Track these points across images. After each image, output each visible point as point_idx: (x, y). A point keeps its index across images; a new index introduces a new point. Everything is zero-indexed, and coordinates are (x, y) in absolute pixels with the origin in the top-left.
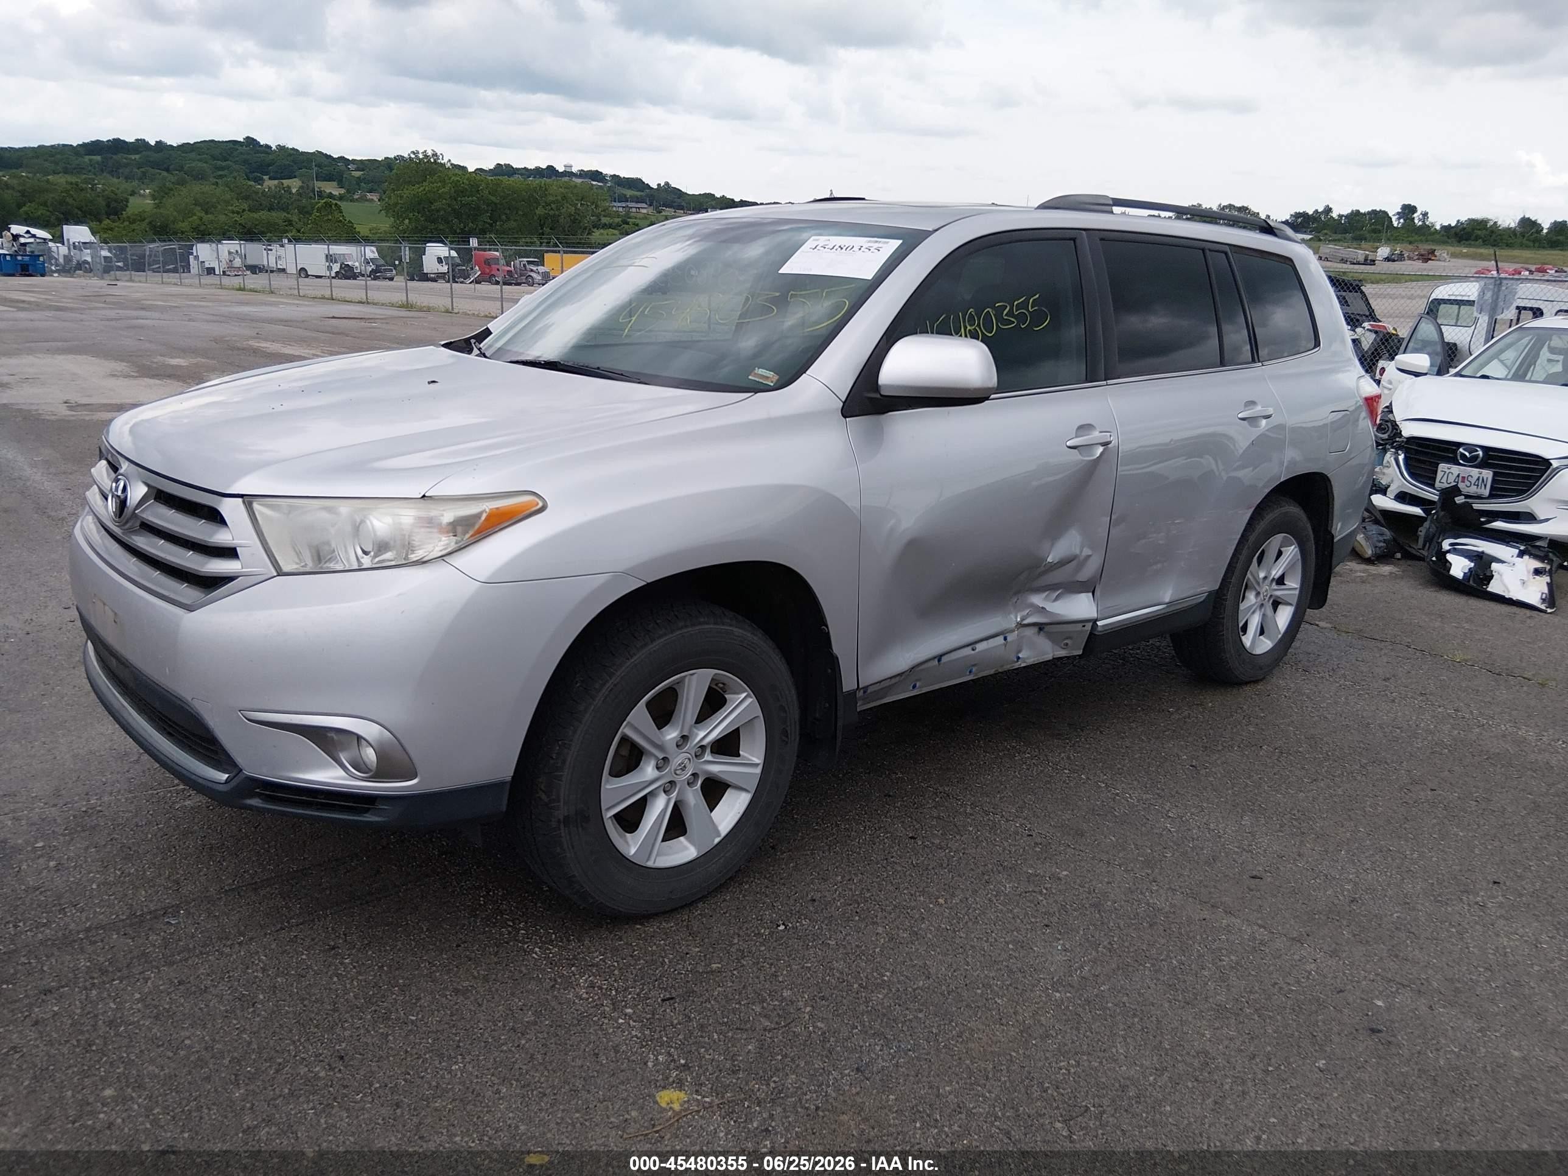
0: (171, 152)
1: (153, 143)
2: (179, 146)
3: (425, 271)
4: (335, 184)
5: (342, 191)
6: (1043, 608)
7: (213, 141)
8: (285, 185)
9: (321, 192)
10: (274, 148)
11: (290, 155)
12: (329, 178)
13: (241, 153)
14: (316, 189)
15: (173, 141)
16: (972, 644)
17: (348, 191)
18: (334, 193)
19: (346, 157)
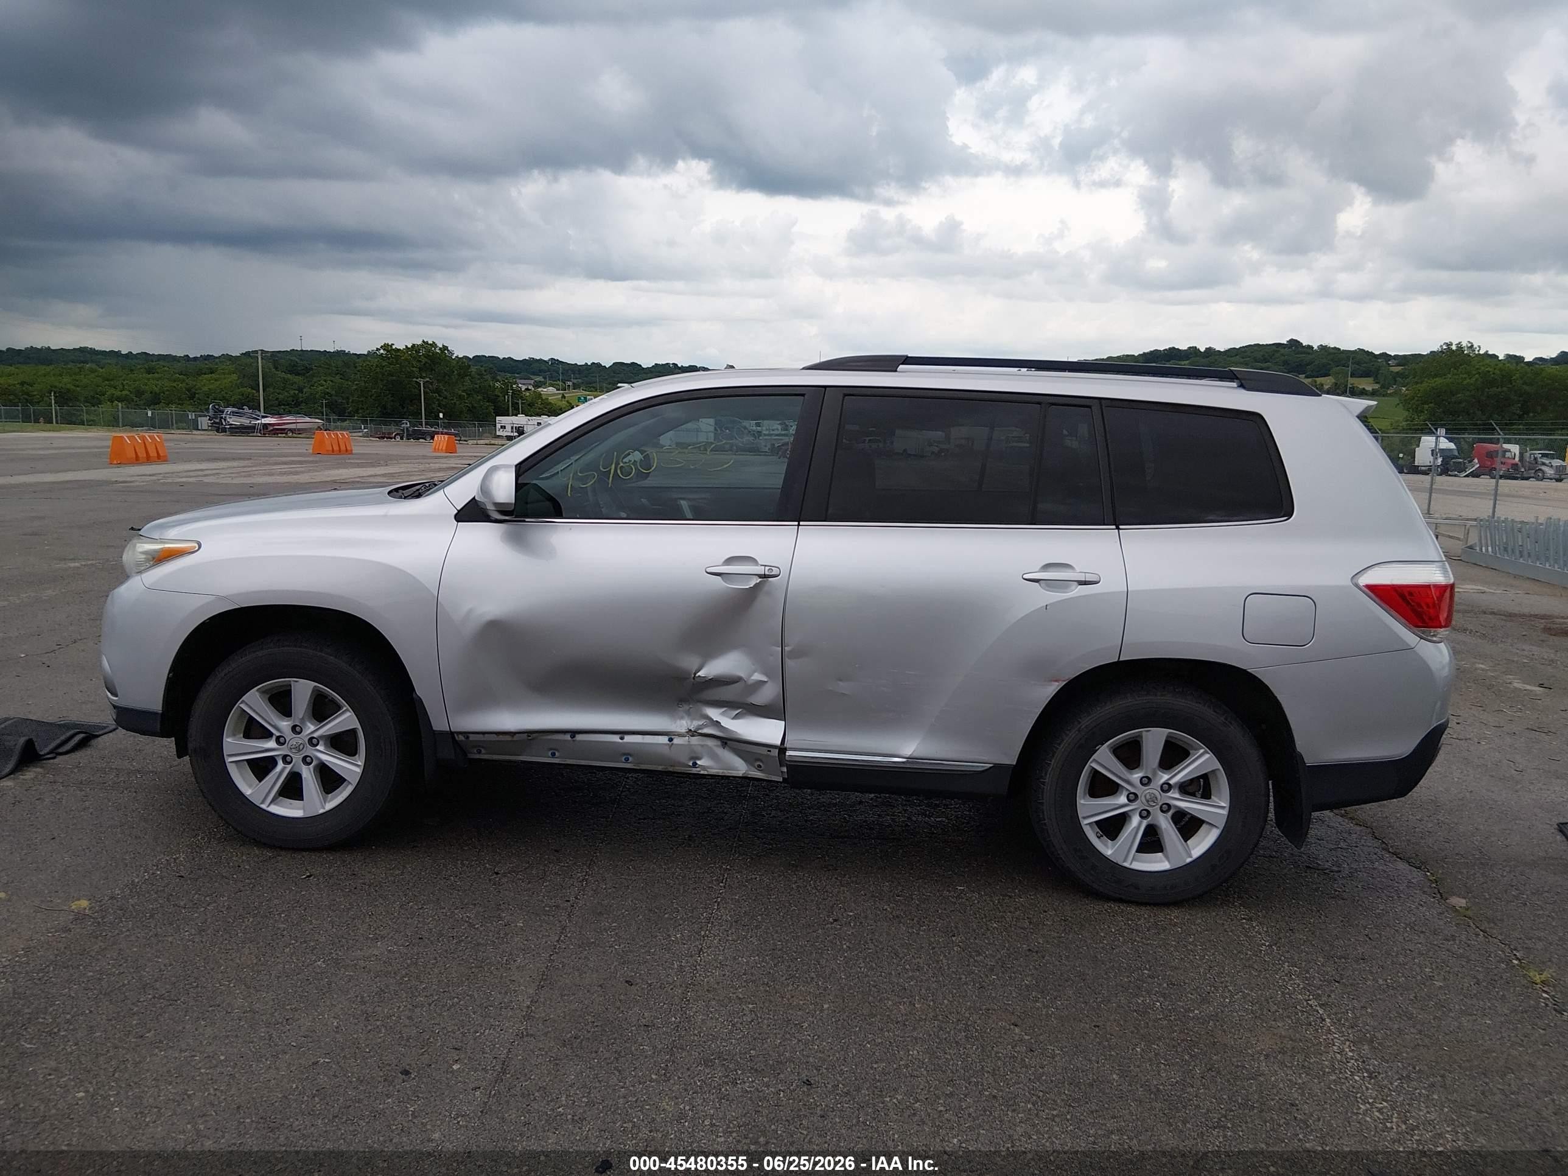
0: (1217, 357)
1: (1202, 350)
2: (1227, 352)
3: (1416, 464)
4: (1371, 380)
5: (1377, 386)
6: (717, 721)
7: (1258, 345)
8: (1318, 383)
9: (1353, 388)
10: (1315, 348)
11: (1330, 354)
12: (1366, 374)
13: (1282, 355)
14: (1349, 386)
15: (1221, 347)
16: (622, 733)
17: (1383, 387)
18: (1367, 389)
19: (1388, 353)
